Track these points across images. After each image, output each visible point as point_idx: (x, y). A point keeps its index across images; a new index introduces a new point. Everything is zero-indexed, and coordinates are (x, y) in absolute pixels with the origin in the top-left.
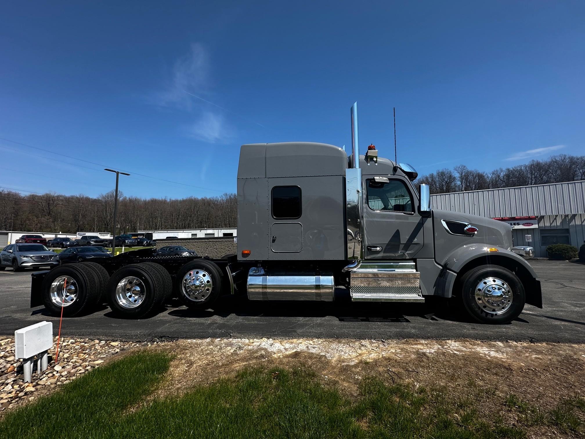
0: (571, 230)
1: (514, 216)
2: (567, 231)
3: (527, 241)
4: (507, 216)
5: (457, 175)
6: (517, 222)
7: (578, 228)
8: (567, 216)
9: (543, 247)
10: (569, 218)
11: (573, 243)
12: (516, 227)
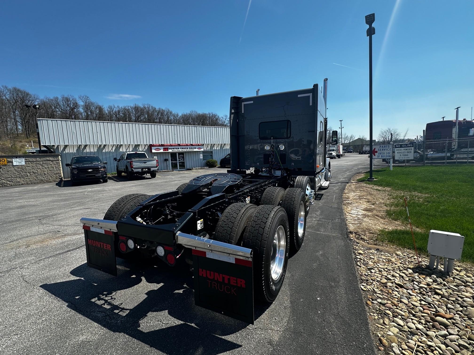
0: (213, 152)
1: (192, 143)
3: (200, 158)
4: (189, 143)
5: (81, 103)
6: (195, 147)
7: (216, 151)
8: (212, 144)
9: (204, 161)
10: (212, 146)
11: (214, 159)
12: (195, 150)
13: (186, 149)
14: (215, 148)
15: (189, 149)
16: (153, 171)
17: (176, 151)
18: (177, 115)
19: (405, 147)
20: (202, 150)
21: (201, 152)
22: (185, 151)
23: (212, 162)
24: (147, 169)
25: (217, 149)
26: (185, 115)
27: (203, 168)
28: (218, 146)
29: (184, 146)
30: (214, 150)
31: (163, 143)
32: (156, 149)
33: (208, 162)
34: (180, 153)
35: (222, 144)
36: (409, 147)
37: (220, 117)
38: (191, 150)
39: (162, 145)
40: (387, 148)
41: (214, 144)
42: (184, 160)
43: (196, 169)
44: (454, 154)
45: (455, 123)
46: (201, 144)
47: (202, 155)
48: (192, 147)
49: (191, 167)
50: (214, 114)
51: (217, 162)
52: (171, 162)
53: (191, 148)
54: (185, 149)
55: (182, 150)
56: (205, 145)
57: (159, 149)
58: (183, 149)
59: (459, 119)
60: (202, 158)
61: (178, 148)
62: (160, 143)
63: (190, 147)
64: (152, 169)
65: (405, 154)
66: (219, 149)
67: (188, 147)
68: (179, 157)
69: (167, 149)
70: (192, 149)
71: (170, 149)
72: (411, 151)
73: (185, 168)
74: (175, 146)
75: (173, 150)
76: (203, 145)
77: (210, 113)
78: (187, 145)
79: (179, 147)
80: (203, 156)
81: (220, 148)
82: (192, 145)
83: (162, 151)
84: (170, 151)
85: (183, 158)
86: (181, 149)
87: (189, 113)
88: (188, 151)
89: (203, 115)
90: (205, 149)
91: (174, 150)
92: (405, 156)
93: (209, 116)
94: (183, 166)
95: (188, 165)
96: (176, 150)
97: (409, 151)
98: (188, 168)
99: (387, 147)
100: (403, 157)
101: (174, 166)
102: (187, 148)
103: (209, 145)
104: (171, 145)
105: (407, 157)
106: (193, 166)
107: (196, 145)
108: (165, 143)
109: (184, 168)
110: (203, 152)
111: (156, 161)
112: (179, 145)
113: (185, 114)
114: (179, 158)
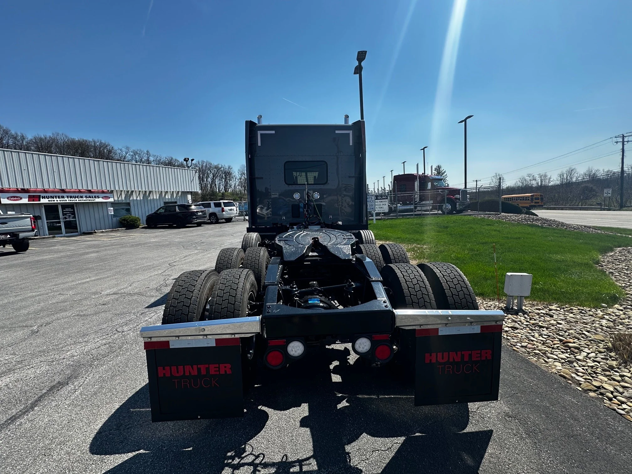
0: (131, 204)
1: (91, 189)
2: (129, 204)
3: (110, 213)
4: (84, 189)
6: (96, 195)
7: (135, 202)
8: (128, 192)
9: (114, 219)
10: (129, 194)
11: (133, 214)
12: (97, 200)
13: (80, 199)
14: (135, 198)
15: (85, 199)
16: (24, 239)
17: (57, 201)
18: (23, 138)
19: (380, 199)
20: (111, 200)
21: (109, 205)
22: (78, 201)
23: (132, 221)
24: (8, 236)
25: (138, 198)
26: (41, 139)
27: (115, 231)
28: (139, 194)
29: (74, 192)
30: (132, 200)
31: (26, 187)
32: (12, 197)
33: (124, 220)
34: (65, 206)
35: (146, 192)
36: (384, 199)
37: (116, 148)
38: (89, 200)
39: (24, 191)
40: (370, 200)
41: (132, 192)
42: (74, 217)
43: (103, 232)
44: (417, 206)
45: (416, 176)
46: (108, 191)
47: (112, 208)
48: (91, 195)
49: (89, 228)
50: (103, 142)
51: (140, 220)
52: (45, 221)
53: (90, 197)
54: (77, 199)
55: (71, 199)
56: (115, 193)
57: (17, 197)
58: (73, 199)
59: (419, 173)
60: (113, 213)
61: (63, 197)
62: (20, 187)
63: (88, 195)
64: (22, 235)
65: (381, 206)
66: (141, 198)
67: (84, 195)
68: (63, 212)
69: (38, 198)
70: (92, 199)
71: (44, 197)
72: (385, 203)
73: (77, 232)
74: (53, 192)
75: (50, 199)
76: (112, 192)
77: (96, 141)
78: (80, 192)
79: (65, 195)
80: (114, 210)
81: (143, 197)
82: (90, 191)
83: (25, 201)
84: (43, 201)
85: (73, 213)
86: (69, 199)
87: (50, 137)
88: (83, 201)
89: (81, 142)
90: (116, 199)
91: (52, 199)
92: (381, 209)
93: (93, 144)
94: (72, 228)
95: (83, 225)
96: (58, 199)
97: (384, 203)
98: (84, 230)
99: (371, 198)
100: (380, 209)
101: (54, 230)
102: (82, 197)
103: (123, 193)
104: (45, 191)
105: (382, 209)
106: (94, 227)
107: (98, 192)
108: (33, 187)
109: (76, 230)
110: (113, 204)
111: (29, 219)
112: (63, 191)
113: (43, 136)
114: (63, 215)
